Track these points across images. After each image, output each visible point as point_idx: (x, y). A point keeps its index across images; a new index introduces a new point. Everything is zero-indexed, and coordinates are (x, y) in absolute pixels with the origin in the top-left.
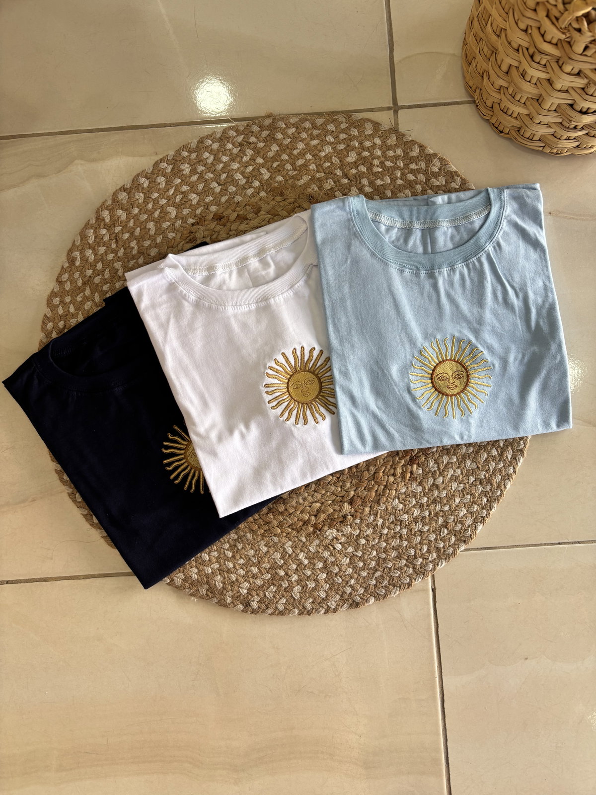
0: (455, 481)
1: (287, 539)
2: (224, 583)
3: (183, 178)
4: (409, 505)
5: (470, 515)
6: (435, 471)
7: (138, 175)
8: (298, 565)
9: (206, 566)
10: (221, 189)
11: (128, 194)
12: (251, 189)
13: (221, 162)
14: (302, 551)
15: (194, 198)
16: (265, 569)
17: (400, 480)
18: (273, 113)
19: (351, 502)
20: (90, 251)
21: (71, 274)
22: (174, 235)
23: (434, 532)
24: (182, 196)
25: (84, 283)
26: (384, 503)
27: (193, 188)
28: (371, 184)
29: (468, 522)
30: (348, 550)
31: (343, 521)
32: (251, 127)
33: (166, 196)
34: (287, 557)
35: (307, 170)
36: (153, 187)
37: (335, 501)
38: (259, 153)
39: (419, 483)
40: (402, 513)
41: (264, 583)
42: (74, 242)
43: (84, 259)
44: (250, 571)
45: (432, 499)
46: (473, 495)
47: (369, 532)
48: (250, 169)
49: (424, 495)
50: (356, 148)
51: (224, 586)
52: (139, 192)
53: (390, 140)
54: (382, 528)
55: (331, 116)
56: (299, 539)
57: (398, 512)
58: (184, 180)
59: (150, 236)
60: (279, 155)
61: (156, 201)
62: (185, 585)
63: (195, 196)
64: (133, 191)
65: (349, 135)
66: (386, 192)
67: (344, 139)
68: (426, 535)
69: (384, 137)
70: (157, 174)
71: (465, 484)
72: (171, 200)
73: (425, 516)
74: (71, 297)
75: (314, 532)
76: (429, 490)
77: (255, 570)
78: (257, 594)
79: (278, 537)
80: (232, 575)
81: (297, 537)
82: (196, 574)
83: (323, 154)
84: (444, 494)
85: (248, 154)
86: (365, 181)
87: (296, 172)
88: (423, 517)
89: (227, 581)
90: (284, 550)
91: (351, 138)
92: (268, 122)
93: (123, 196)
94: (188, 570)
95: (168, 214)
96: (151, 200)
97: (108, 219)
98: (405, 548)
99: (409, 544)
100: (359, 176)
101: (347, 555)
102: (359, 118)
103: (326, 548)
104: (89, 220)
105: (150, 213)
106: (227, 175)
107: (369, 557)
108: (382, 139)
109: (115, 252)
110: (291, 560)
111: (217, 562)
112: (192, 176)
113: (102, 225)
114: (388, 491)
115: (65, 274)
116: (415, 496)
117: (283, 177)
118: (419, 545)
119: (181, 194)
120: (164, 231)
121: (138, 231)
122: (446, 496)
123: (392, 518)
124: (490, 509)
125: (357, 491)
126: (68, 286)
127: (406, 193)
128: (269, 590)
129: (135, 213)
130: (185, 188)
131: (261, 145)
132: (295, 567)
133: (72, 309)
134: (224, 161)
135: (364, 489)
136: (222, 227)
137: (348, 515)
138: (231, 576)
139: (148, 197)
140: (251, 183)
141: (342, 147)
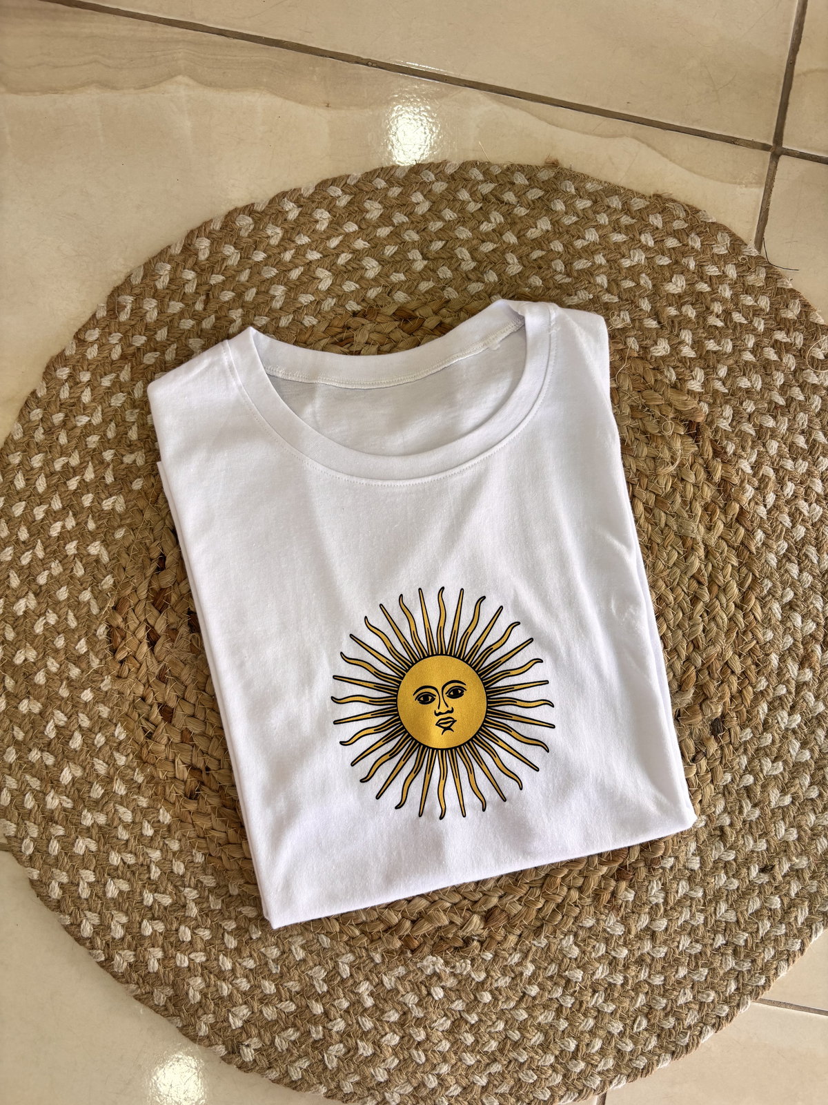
0: (689, 934)
1: (348, 948)
2: (204, 995)
3: (364, 226)
4: (591, 953)
5: (697, 1007)
6: (657, 905)
7: (283, 195)
8: (352, 1004)
9: (181, 953)
10: (426, 266)
11: (255, 223)
12: (480, 284)
13: (441, 218)
14: (367, 979)
15: (372, 268)
16: (290, 991)
17: (589, 901)
18: (560, 161)
19: (487, 917)
20: (154, 303)
21: (106, 333)
22: (315, 322)
23: (622, 1018)
24: (350, 256)
25: (123, 357)
26: (547, 937)
27: (375, 248)
28: (697, 344)
29: (691, 1019)
30: (453, 1006)
31: (461, 948)
32: (513, 173)
33: (322, 247)
34: (336, 982)
35: (590, 283)
36: (304, 224)
37: (459, 906)
38: (513, 224)
39: (622, 918)
40: (574, 965)
41: (279, 1017)
42: (130, 276)
43: (137, 312)
44: (260, 987)
45: (637, 955)
46: (713, 970)
47: (503, 982)
48: (488, 247)
49: (625, 944)
50: (688, 270)
51: (204, 1001)
52: (277, 225)
53: (753, 277)
54: (530, 983)
55: (660, 203)
56: (368, 955)
57: (566, 961)
58: (366, 228)
59: (271, 309)
60: (548, 240)
61: (300, 252)
62: (130, 975)
63: (374, 263)
64: (266, 220)
65: (684, 245)
66: (719, 366)
67: (673, 249)
68: (606, 1021)
69: (745, 268)
70: (319, 203)
71: (705, 946)
72: (329, 258)
73: (615, 985)
74: (93, 374)
75: (402, 952)
76: (637, 936)
77: (269, 987)
78: (259, 1035)
79: (332, 939)
80: (224, 984)
81: (367, 950)
82: (158, 960)
83: (626, 263)
84: (662, 952)
85: (493, 220)
86: (687, 336)
87: (568, 280)
88: (610, 984)
89: (212, 993)
90: (336, 966)
91: (685, 251)
92: (544, 175)
93: (245, 222)
94: (146, 949)
95: (316, 281)
96: (293, 245)
97: (204, 254)
98: (560, 1033)
99: (569, 1028)
100: (679, 323)
101: (449, 1015)
102: (710, 221)
103: (415, 987)
104: (169, 247)
105: (285, 270)
106: (445, 245)
107: (488, 1030)
108: (741, 269)
109: (198, 318)
110: (343, 990)
111: (205, 950)
112: (379, 226)
113: (191, 262)
114: (560, 917)
115: (94, 328)
116: (607, 941)
117: (544, 280)
118: (588, 1036)
119: (350, 253)
120: (299, 308)
121: (250, 295)
122: (664, 958)
123: (553, 969)
124: (738, 1006)
125: (505, 900)
126: (92, 353)
127: (753, 380)
128: (284, 1034)
129: (256, 260)
130: (360, 244)
131: (521, 211)
132: (345, 1004)
133: (86, 397)
134: (447, 219)
135: (518, 900)
136: (405, 335)
137: (473, 940)
138: (222, 987)
139: (290, 239)
140: (482, 273)
141: (665, 261)
